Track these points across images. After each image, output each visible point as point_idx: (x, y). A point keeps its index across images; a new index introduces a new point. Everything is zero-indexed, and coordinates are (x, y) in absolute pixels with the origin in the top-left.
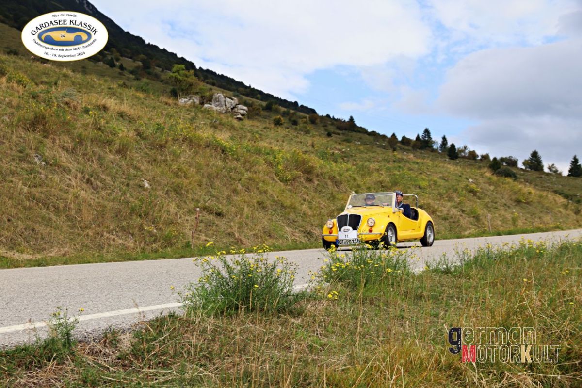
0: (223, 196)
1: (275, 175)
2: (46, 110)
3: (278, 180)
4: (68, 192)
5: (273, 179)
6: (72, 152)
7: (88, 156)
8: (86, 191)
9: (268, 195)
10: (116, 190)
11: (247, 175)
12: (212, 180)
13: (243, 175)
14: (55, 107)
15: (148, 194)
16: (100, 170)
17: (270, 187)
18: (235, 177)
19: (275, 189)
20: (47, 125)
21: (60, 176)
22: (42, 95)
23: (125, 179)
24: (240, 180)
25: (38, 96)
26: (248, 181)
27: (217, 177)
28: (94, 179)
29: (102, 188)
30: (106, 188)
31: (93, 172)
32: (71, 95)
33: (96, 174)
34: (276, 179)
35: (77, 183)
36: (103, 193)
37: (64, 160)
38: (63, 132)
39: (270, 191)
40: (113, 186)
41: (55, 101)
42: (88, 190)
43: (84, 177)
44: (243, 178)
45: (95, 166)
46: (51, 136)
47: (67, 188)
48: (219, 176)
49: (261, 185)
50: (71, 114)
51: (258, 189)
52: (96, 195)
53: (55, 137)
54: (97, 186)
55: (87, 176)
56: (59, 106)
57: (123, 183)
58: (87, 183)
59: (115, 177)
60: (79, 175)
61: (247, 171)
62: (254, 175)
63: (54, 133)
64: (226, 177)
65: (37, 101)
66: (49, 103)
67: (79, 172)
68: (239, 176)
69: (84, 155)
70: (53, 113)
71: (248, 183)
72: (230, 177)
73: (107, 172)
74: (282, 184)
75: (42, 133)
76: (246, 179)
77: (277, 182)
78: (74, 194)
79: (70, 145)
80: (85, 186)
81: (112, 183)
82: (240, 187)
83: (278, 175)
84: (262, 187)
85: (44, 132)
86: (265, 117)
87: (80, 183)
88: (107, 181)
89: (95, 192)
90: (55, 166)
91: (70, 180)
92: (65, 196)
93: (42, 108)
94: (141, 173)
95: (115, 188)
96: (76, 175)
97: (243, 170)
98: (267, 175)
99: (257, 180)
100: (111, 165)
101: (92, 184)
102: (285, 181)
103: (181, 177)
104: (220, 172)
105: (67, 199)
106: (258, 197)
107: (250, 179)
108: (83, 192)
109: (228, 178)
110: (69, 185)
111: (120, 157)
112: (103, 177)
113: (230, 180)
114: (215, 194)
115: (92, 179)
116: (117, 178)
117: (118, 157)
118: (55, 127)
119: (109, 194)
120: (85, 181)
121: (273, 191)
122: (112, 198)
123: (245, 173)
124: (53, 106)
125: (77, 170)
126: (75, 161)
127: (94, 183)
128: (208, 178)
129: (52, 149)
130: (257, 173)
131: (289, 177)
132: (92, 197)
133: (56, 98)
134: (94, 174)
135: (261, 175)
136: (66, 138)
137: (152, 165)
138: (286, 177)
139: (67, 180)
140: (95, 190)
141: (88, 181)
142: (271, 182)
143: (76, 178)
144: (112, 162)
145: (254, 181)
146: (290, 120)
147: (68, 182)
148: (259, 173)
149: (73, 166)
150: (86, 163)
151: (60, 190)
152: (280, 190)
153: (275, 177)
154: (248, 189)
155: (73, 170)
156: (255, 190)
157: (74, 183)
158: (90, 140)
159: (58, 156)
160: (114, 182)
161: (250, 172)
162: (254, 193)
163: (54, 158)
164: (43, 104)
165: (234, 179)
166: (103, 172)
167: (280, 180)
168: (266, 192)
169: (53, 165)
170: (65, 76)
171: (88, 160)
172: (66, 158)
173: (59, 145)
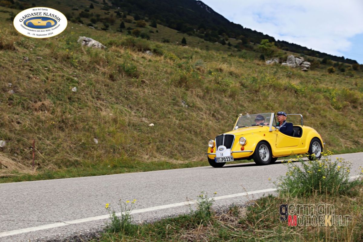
0: (298, 120)
1: (331, 105)
2: (186, 74)
3: (333, 109)
4: (201, 123)
5: (330, 108)
6: (203, 98)
7: (212, 100)
8: (212, 121)
9: (327, 119)
10: (230, 120)
11: (312, 106)
12: (290, 110)
13: (310, 107)
14: (192, 72)
15: (249, 121)
16: (220, 108)
17: (328, 113)
18: (304, 108)
19: (332, 114)
20: (188, 83)
21: (196, 113)
22: (184, 65)
23: (235, 113)
24: (308, 109)
25: (182, 66)
26: (313, 110)
27: (292, 108)
28: (217, 113)
29: (222, 119)
30: (224, 119)
31: (215, 109)
32: (200, 63)
33: (218, 110)
34: (332, 107)
35: (206, 117)
36: (223, 122)
37: (199, 103)
38: (197, 86)
39: (328, 116)
40: (228, 117)
41: (191, 68)
42: (213, 120)
43: (210, 113)
44: (310, 108)
45: (217, 106)
46: (191, 89)
47: (201, 120)
48: (294, 108)
49: (322, 112)
50: (201, 75)
51: (320, 115)
52: (218, 124)
53: (193, 90)
54: (219, 118)
55: (212, 112)
56: (194, 71)
57: (234, 115)
58: (213, 116)
59: (229, 112)
60: (208, 112)
61: (312, 103)
62: (317, 106)
63: (192, 87)
64: (298, 108)
65: (182, 69)
66: (188, 70)
67: (208, 110)
68: (307, 107)
69: (210, 99)
70: (191, 75)
71: (313, 111)
72: (301, 108)
73: (224, 109)
74: (336, 111)
75: (185, 88)
76: (312, 109)
77: (332, 110)
78: (205, 124)
79: (202, 94)
80: (211, 118)
81: (227, 116)
82: (308, 114)
83: (333, 105)
84: (323, 113)
85: (186, 87)
86: (322, 68)
87: (209, 117)
88: (224, 115)
89: (217, 121)
90: (193, 107)
91: (202, 115)
92: (200, 125)
93: (184, 73)
94: (244, 109)
95: (229, 119)
96: (206, 112)
97: (310, 103)
98: (326, 105)
99: (319, 109)
100: (226, 105)
101: (215, 117)
102: (338, 109)
103: (270, 110)
104: (294, 105)
105: (201, 126)
106: (320, 120)
107: (314, 109)
108: (210, 122)
109: (300, 109)
110: (202, 118)
111: (231, 99)
112: (222, 112)
113: (301, 110)
114: (292, 119)
115: (215, 114)
116: (230, 112)
117: (230, 100)
118: (192, 83)
119: (226, 123)
120: (211, 115)
121: (331, 116)
122: (228, 124)
123: (311, 105)
124: (191, 71)
125: (206, 109)
126: (205, 103)
127: (217, 116)
128: (287, 109)
129: (191, 97)
130: (319, 105)
131: (341, 106)
132: (216, 125)
133: (192, 66)
134: (217, 111)
135: (322, 106)
136: (199, 90)
137: (251, 103)
138: (339, 106)
139: (201, 115)
140: (217, 120)
141: (213, 115)
142: (329, 110)
143: (206, 114)
144: (226, 103)
145: (317, 110)
146: (339, 69)
147: (201, 116)
148: (320, 104)
149: (204, 107)
150: (211, 104)
151: (197, 121)
152: (335, 115)
153: (331, 106)
154: (313, 115)
155: (204, 109)
156: (318, 116)
157: (205, 117)
158: (213, 90)
159: (195, 101)
160: (229, 115)
161: (314, 104)
162: (317, 118)
163: (193, 102)
164: (185, 70)
165: (304, 109)
166: (222, 109)
167: (334, 108)
168: (325, 116)
169: (192, 107)
170: (196, 52)
171: (213, 102)
172: (199, 102)
173: (195, 95)
